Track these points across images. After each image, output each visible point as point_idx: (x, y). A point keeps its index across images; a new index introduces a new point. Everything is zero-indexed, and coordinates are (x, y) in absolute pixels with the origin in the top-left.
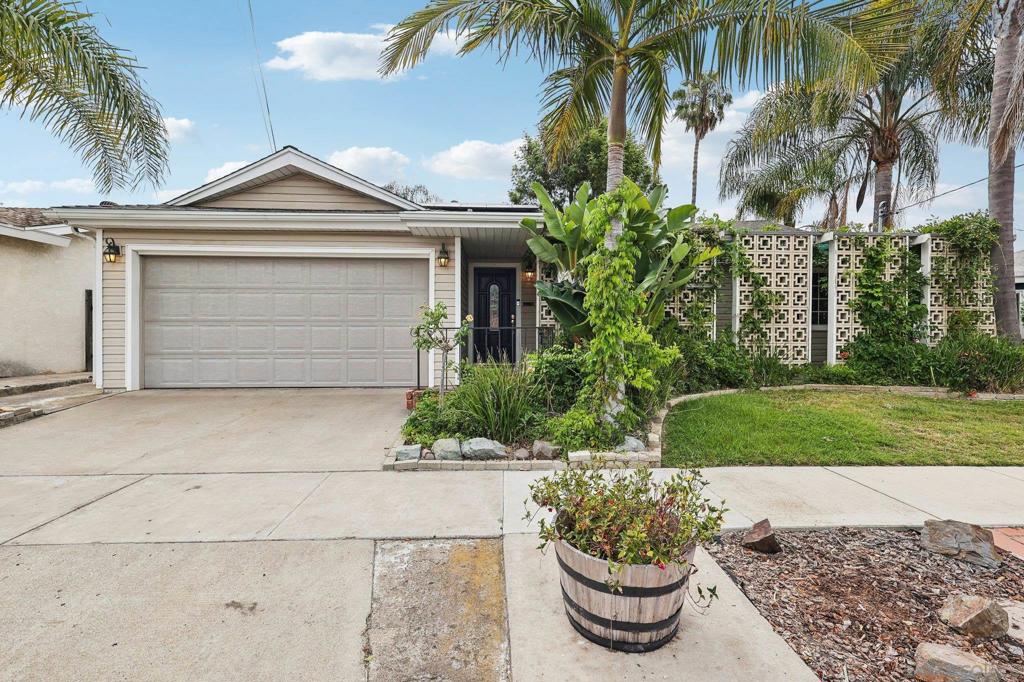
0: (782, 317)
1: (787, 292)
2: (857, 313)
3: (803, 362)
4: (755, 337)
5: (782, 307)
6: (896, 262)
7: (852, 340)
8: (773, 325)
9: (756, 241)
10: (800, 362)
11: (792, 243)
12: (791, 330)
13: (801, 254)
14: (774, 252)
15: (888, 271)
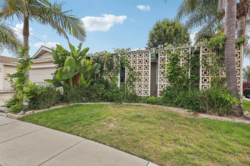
0: (140, 80)
1: (142, 72)
2: (168, 78)
3: (147, 96)
4: (131, 86)
5: (140, 77)
6: (185, 58)
7: (166, 89)
8: (137, 83)
9: (132, 56)
10: (146, 96)
11: (143, 55)
12: (143, 84)
13: (146, 59)
14: (137, 58)
15: (181, 62)
